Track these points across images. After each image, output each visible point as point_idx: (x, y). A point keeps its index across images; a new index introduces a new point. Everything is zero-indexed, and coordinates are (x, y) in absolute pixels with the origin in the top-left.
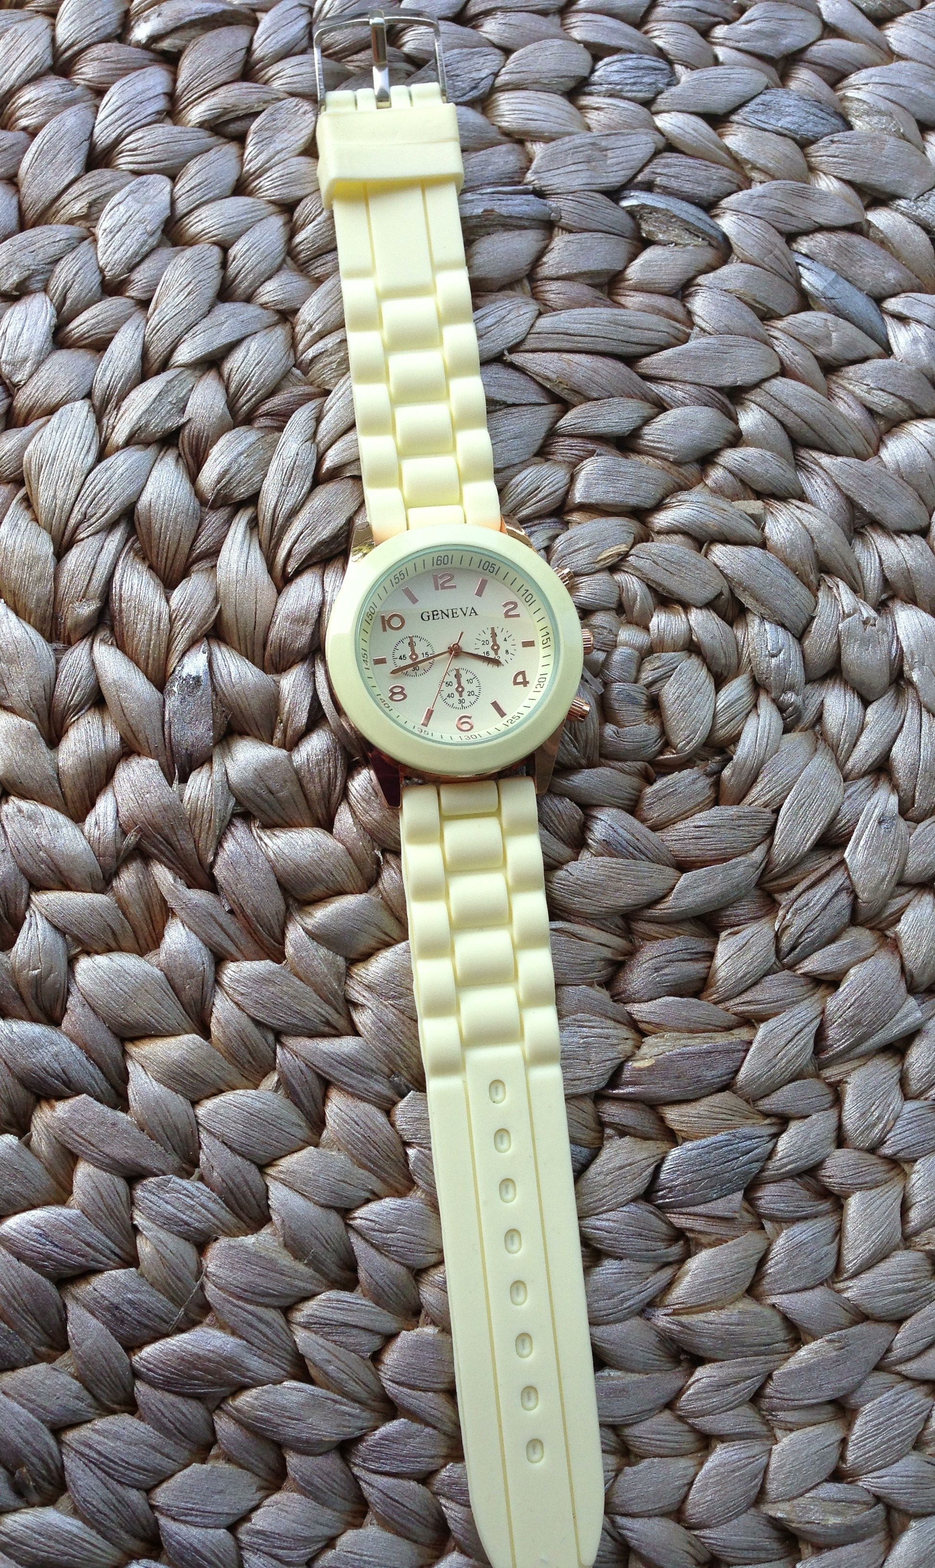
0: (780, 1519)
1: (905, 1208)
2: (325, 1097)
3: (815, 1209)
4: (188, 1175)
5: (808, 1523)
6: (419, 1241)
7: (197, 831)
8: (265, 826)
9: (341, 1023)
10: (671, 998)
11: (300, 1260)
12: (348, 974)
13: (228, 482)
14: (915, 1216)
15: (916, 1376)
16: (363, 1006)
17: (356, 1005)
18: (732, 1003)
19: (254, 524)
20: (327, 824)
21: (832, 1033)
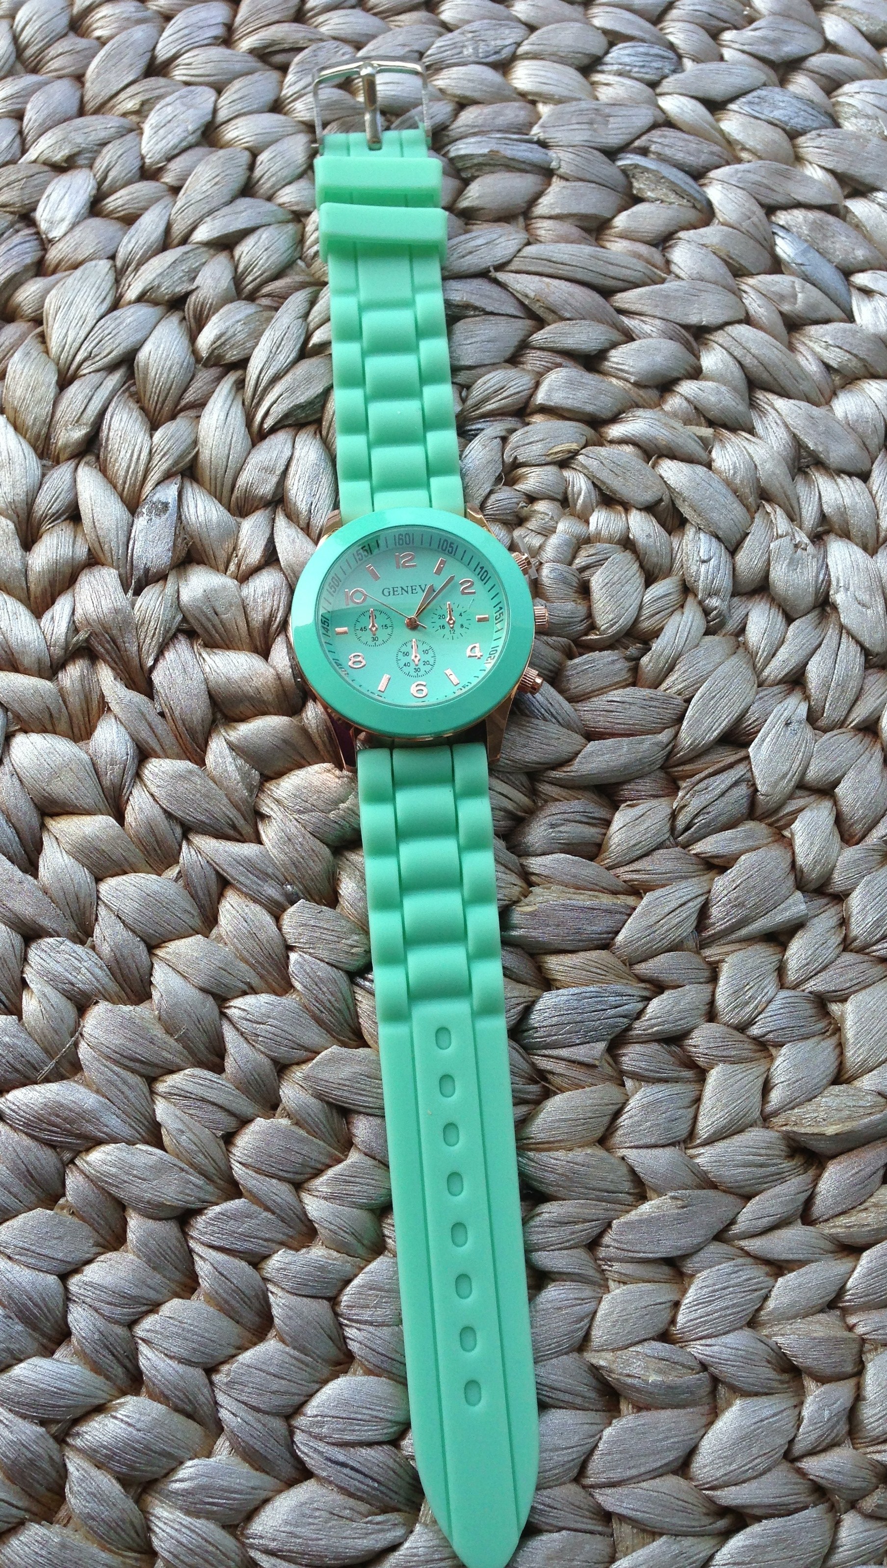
0: (601, 1367)
1: (766, 1088)
2: (221, 895)
3: (676, 1074)
4: (83, 943)
5: (628, 1376)
6: (287, 1036)
7: (142, 637)
8: (206, 645)
9: (247, 829)
10: (563, 855)
11: (172, 1035)
12: (261, 788)
13: (223, 344)
14: (776, 1096)
15: (759, 1254)
16: (269, 817)
17: (263, 817)
18: (622, 869)
19: (240, 385)
20: (265, 653)
21: (715, 912)
